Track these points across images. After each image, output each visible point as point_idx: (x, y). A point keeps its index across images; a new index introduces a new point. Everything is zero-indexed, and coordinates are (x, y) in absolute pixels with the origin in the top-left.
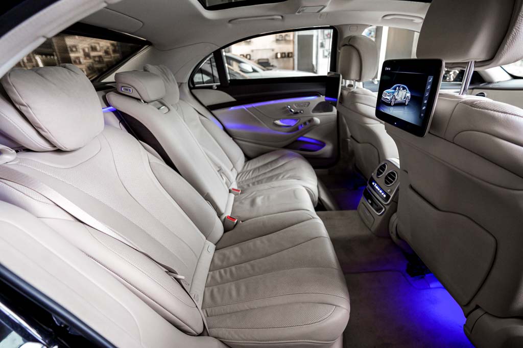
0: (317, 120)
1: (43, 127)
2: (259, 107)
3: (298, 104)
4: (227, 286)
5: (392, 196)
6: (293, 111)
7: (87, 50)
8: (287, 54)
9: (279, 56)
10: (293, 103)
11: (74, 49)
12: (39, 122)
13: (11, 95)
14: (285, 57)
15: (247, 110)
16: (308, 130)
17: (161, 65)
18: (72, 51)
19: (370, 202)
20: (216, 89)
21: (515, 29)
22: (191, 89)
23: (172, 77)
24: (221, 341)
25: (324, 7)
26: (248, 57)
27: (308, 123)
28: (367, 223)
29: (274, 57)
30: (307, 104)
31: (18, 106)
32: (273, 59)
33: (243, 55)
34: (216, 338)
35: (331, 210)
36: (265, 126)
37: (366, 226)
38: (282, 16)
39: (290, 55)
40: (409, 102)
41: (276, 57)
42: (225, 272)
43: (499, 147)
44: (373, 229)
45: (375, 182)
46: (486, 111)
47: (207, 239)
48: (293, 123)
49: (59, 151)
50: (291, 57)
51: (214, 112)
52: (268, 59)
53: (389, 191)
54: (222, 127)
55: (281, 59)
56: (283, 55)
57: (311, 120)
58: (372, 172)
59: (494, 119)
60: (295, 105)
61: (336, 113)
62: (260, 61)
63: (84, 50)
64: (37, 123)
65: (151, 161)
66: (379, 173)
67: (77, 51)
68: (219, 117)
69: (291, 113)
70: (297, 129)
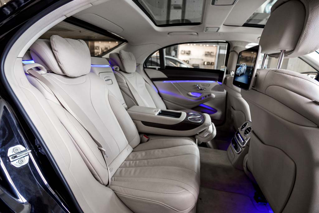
0: (214, 96)
1: (61, 62)
2: (180, 83)
3: (203, 85)
4: (130, 169)
5: (247, 142)
6: (200, 88)
7: (103, 49)
8: (210, 63)
9: (206, 63)
10: (199, 83)
11: (97, 48)
12: (59, 59)
13: (52, 45)
14: (209, 64)
15: (174, 85)
16: (207, 101)
17: (129, 52)
18: (96, 49)
19: (234, 145)
20: (158, 70)
21: (305, 31)
22: (144, 68)
23: (133, 58)
24: (115, 193)
25: (219, 28)
26: (187, 62)
27: (207, 96)
28: (231, 158)
29: (203, 64)
30: (208, 85)
31: (53, 51)
32: (202, 65)
33: (185, 61)
34: (113, 190)
35: (210, 147)
36: (182, 94)
37: (229, 160)
38: (197, 33)
39: (212, 64)
40: (245, 72)
41: (204, 64)
42: (133, 162)
43: (289, 95)
44: (233, 163)
45: (240, 134)
46: (283, 74)
47: (129, 144)
48: (199, 95)
49: (66, 76)
50: (213, 65)
51: (154, 82)
52: (198, 65)
53: (245, 138)
54: (157, 91)
55: (207, 66)
56: (208, 63)
57: (210, 95)
58: (239, 127)
59: (287, 79)
60: (201, 84)
61: (226, 93)
62: (194, 65)
63: (102, 49)
64: (59, 60)
65: (109, 95)
66: (243, 128)
67: (99, 49)
68: (157, 86)
69: (198, 89)
70: (201, 99)
